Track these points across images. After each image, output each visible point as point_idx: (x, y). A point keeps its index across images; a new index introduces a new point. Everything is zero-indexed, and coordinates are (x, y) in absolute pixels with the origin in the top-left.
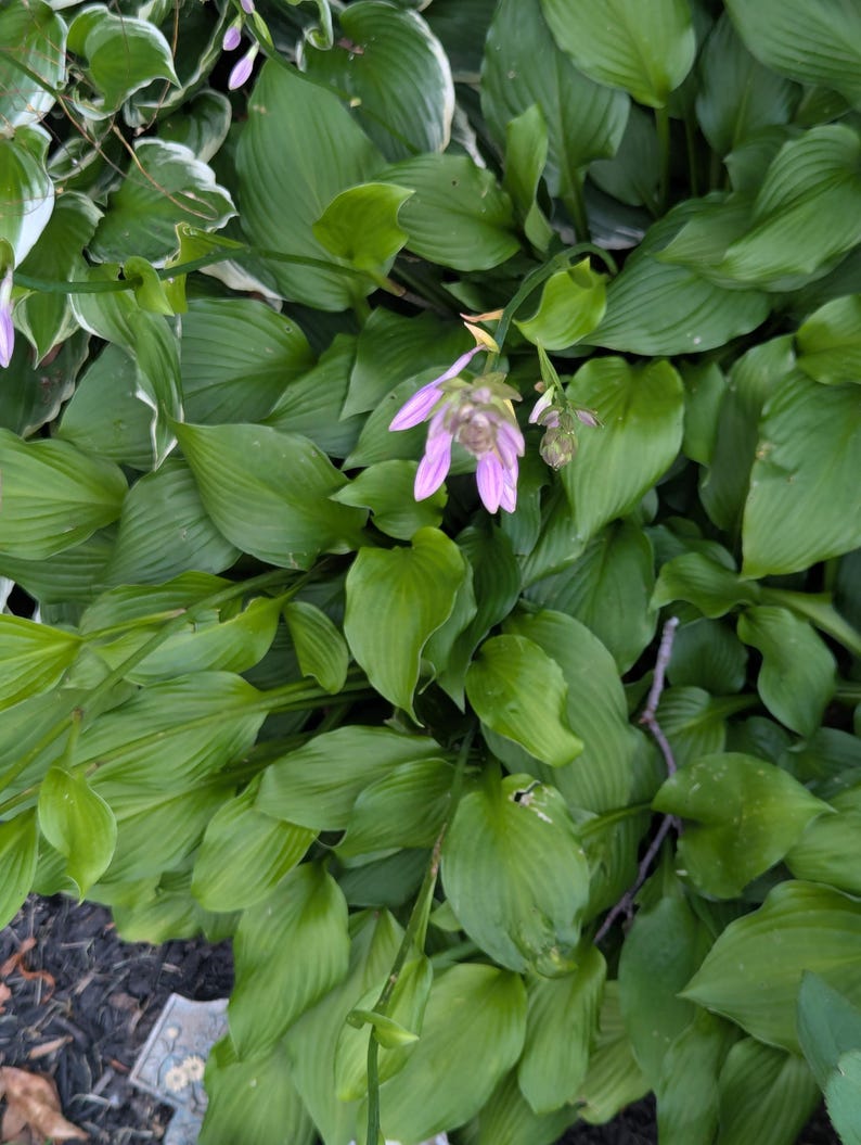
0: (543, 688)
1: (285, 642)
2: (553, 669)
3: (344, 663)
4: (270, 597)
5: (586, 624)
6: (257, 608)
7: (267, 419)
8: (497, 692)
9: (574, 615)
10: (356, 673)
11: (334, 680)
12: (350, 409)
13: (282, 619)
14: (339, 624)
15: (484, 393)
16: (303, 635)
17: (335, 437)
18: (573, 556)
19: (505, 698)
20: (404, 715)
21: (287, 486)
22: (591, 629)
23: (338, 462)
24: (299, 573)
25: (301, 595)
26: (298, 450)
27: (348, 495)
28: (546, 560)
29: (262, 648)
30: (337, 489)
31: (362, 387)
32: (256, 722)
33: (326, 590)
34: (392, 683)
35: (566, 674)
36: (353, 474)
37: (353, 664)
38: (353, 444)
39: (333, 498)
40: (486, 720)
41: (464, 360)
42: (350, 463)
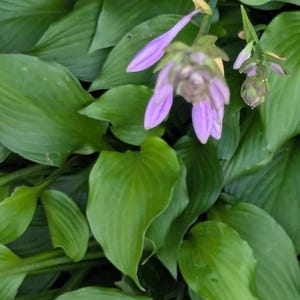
0: (238, 263)
1: (41, 220)
2: (246, 249)
3: (85, 238)
4: (32, 186)
5: (271, 214)
6: (20, 194)
7: (33, 51)
8: (202, 265)
9: (262, 207)
10: (94, 247)
11: (77, 251)
12: (97, 45)
13: (39, 202)
14: (83, 207)
15: (201, 57)
16: (55, 215)
17: (85, 65)
18: (264, 162)
19: (207, 270)
20: (130, 280)
21: (46, 102)
22: (277, 219)
23: (86, 85)
24: (52, 168)
25: (54, 185)
26: (56, 75)
27: (94, 111)
28: (243, 164)
29: (23, 225)
30: (85, 105)
31: (107, 28)
32: (16, 282)
33: (74, 181)
34: (123, 255)
35: (256, 253)
36: (98, 94)
37: (92, 239)
38: (99, 72)
39: (81, 112)
40: (193, 286)
41: (185, 20)
42: (95, 86)
